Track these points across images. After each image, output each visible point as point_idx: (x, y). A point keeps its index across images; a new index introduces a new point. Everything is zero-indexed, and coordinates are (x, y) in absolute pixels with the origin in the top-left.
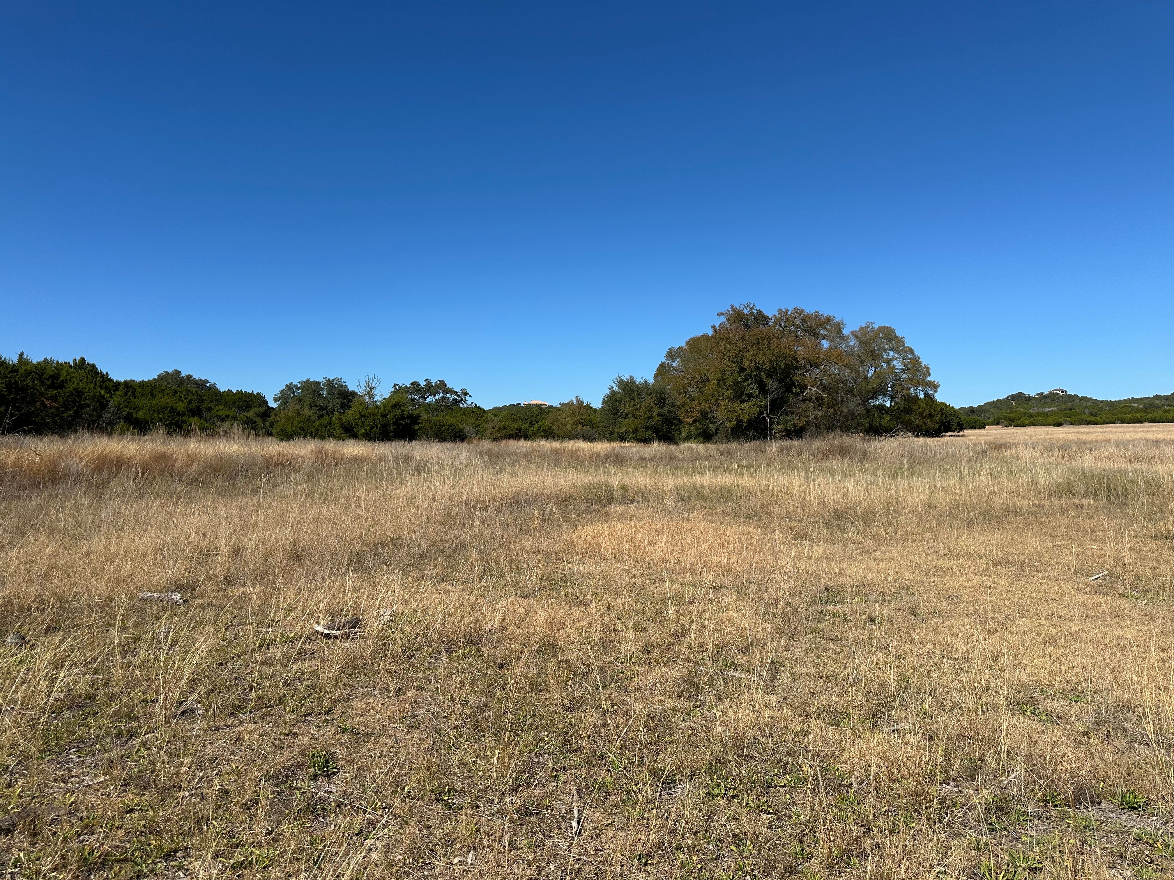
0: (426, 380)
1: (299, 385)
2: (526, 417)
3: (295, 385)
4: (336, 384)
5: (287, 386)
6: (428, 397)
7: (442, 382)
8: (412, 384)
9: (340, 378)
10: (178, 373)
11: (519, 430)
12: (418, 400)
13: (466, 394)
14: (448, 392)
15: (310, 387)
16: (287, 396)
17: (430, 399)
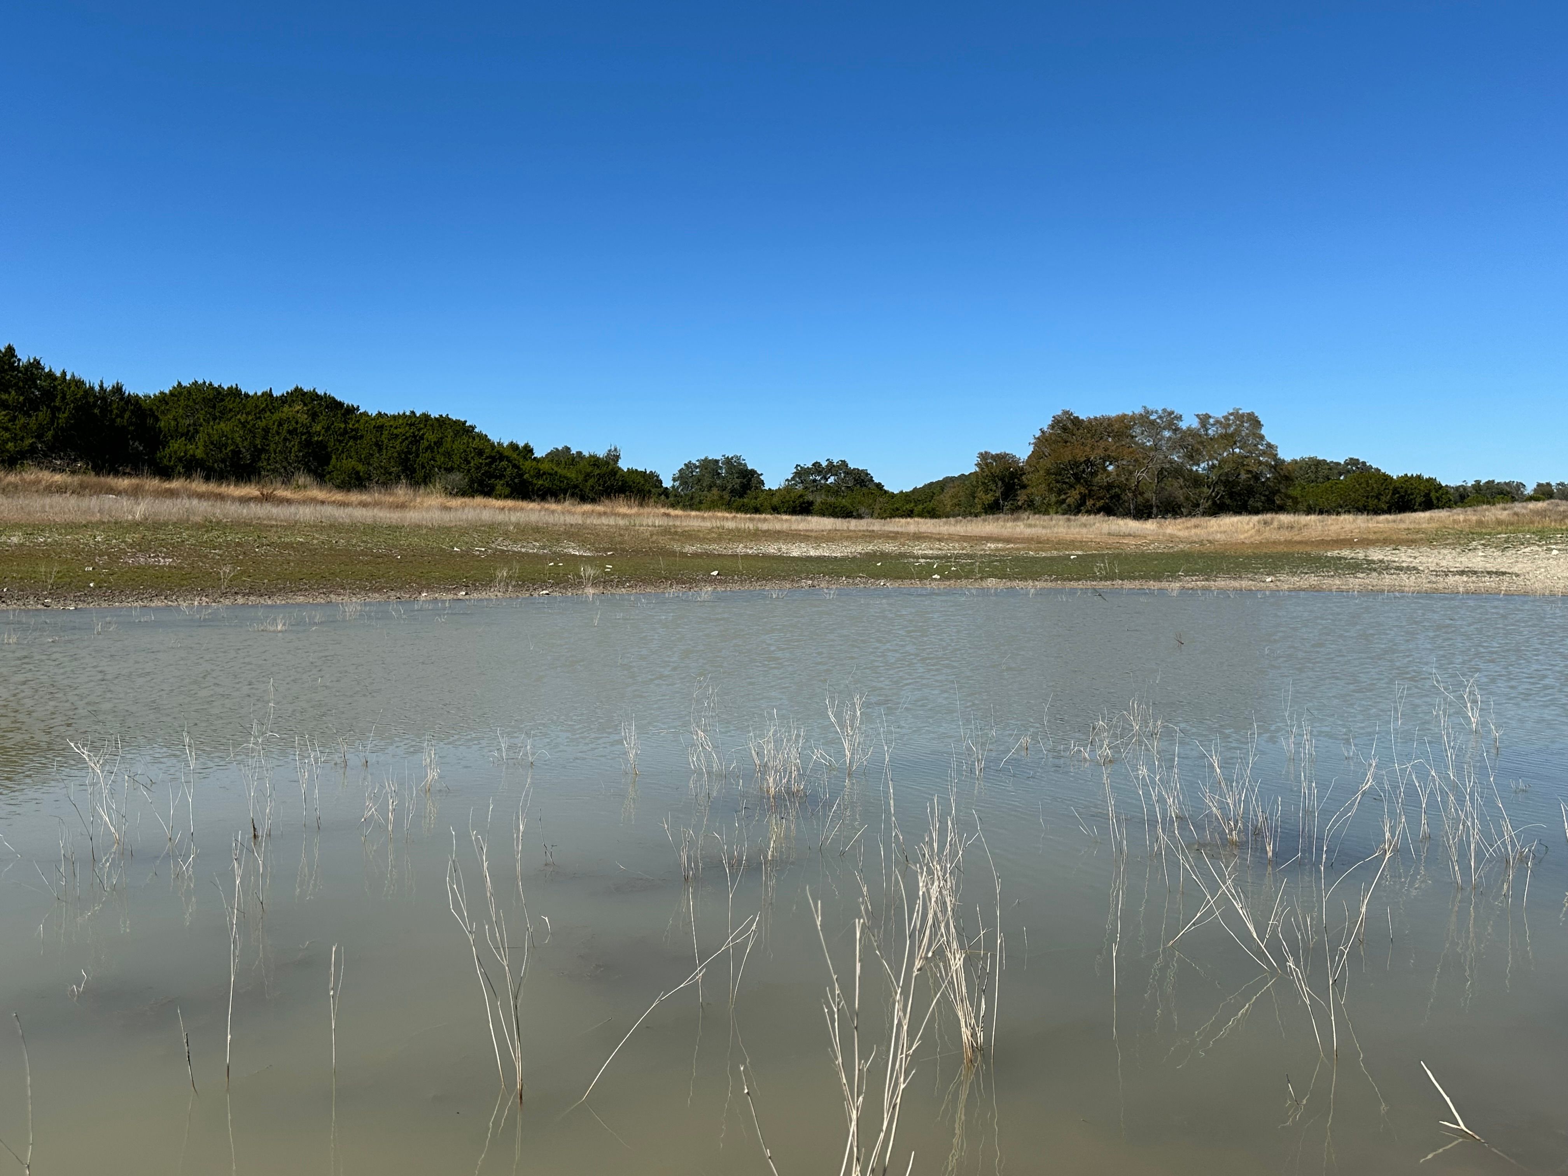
0: (828, 460)
1: (697, 464)
2: (920, 499)
3: (693, 464)
4: (735, 462)
5: (685, 464)
6: (829, 478)
7: (844, 462)
8: (813, 465)
9: (739, 455)
10: (568, 449)
12: (820, 481)
14: (849, 472)
15: (709, 466)
16: (685, 476)
17: (831, 480)
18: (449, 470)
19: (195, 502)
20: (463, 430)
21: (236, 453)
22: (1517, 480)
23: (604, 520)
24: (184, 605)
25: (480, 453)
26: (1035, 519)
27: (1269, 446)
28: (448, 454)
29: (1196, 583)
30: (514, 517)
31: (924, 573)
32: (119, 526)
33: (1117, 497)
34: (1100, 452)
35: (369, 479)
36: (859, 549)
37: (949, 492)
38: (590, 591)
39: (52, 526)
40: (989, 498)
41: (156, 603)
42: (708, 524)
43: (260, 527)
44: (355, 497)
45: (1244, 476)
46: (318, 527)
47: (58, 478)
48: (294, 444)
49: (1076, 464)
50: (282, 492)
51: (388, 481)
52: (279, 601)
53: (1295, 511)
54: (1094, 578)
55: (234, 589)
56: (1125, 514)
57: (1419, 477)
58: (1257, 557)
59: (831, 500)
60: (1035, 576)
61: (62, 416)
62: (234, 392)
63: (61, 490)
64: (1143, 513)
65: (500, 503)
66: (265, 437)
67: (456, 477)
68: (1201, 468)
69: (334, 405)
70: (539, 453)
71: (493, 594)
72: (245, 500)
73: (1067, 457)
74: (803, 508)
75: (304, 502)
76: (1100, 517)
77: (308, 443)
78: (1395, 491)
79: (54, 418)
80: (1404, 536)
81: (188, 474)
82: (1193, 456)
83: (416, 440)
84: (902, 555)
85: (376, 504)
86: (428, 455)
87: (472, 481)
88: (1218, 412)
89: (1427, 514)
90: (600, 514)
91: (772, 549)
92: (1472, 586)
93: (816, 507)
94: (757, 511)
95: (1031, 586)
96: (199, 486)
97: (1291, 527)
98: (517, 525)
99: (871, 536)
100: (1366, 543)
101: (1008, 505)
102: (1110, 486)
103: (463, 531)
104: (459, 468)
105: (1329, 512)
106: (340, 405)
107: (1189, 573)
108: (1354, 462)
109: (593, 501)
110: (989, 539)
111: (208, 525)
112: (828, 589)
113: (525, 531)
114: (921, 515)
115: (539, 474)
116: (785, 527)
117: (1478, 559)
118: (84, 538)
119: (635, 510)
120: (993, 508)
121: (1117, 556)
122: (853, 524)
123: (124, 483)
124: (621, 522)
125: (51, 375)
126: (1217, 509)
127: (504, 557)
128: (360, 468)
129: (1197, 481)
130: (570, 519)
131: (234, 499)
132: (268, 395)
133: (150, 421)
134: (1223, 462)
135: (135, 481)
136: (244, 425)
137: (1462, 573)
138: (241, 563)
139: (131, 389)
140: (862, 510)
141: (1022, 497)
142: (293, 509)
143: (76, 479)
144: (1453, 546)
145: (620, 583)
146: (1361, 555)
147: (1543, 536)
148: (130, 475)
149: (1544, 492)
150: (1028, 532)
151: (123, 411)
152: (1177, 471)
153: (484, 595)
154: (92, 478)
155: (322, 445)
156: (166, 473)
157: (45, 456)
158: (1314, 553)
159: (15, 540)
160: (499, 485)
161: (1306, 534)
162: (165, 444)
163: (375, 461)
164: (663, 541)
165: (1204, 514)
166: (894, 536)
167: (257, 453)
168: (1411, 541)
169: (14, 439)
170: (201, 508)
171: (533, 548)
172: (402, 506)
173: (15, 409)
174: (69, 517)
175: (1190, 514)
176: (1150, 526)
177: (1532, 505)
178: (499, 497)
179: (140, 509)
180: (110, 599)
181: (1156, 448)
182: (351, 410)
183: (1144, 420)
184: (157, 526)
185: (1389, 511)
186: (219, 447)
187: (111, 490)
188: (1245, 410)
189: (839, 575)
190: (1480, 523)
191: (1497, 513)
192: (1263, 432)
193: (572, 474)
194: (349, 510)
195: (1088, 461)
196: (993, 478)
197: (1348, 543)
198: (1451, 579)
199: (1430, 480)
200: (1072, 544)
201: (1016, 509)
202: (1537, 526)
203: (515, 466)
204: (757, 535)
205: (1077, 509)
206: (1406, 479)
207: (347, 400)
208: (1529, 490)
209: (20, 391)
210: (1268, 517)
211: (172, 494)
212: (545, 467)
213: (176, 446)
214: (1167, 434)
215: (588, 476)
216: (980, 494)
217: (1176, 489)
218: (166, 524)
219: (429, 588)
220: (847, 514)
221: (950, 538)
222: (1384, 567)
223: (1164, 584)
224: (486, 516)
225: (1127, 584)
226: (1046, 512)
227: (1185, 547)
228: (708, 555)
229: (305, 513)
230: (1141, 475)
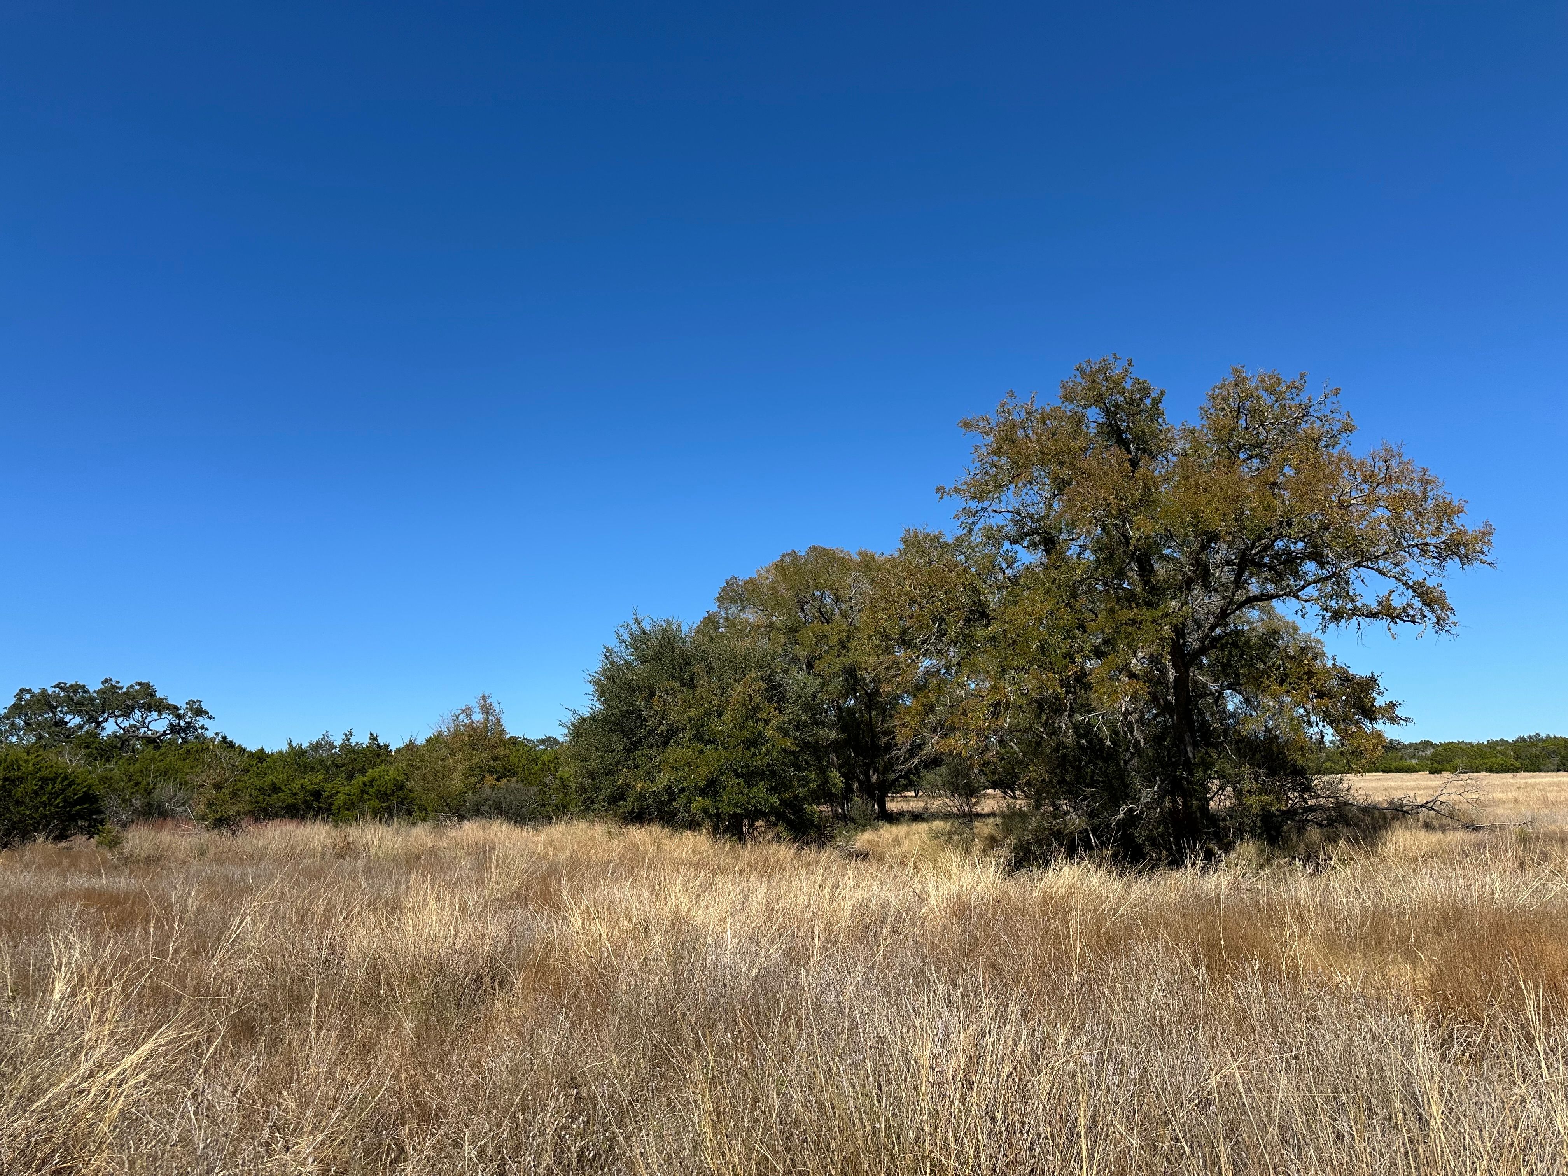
11: (317, 794)
13: (200, 712)
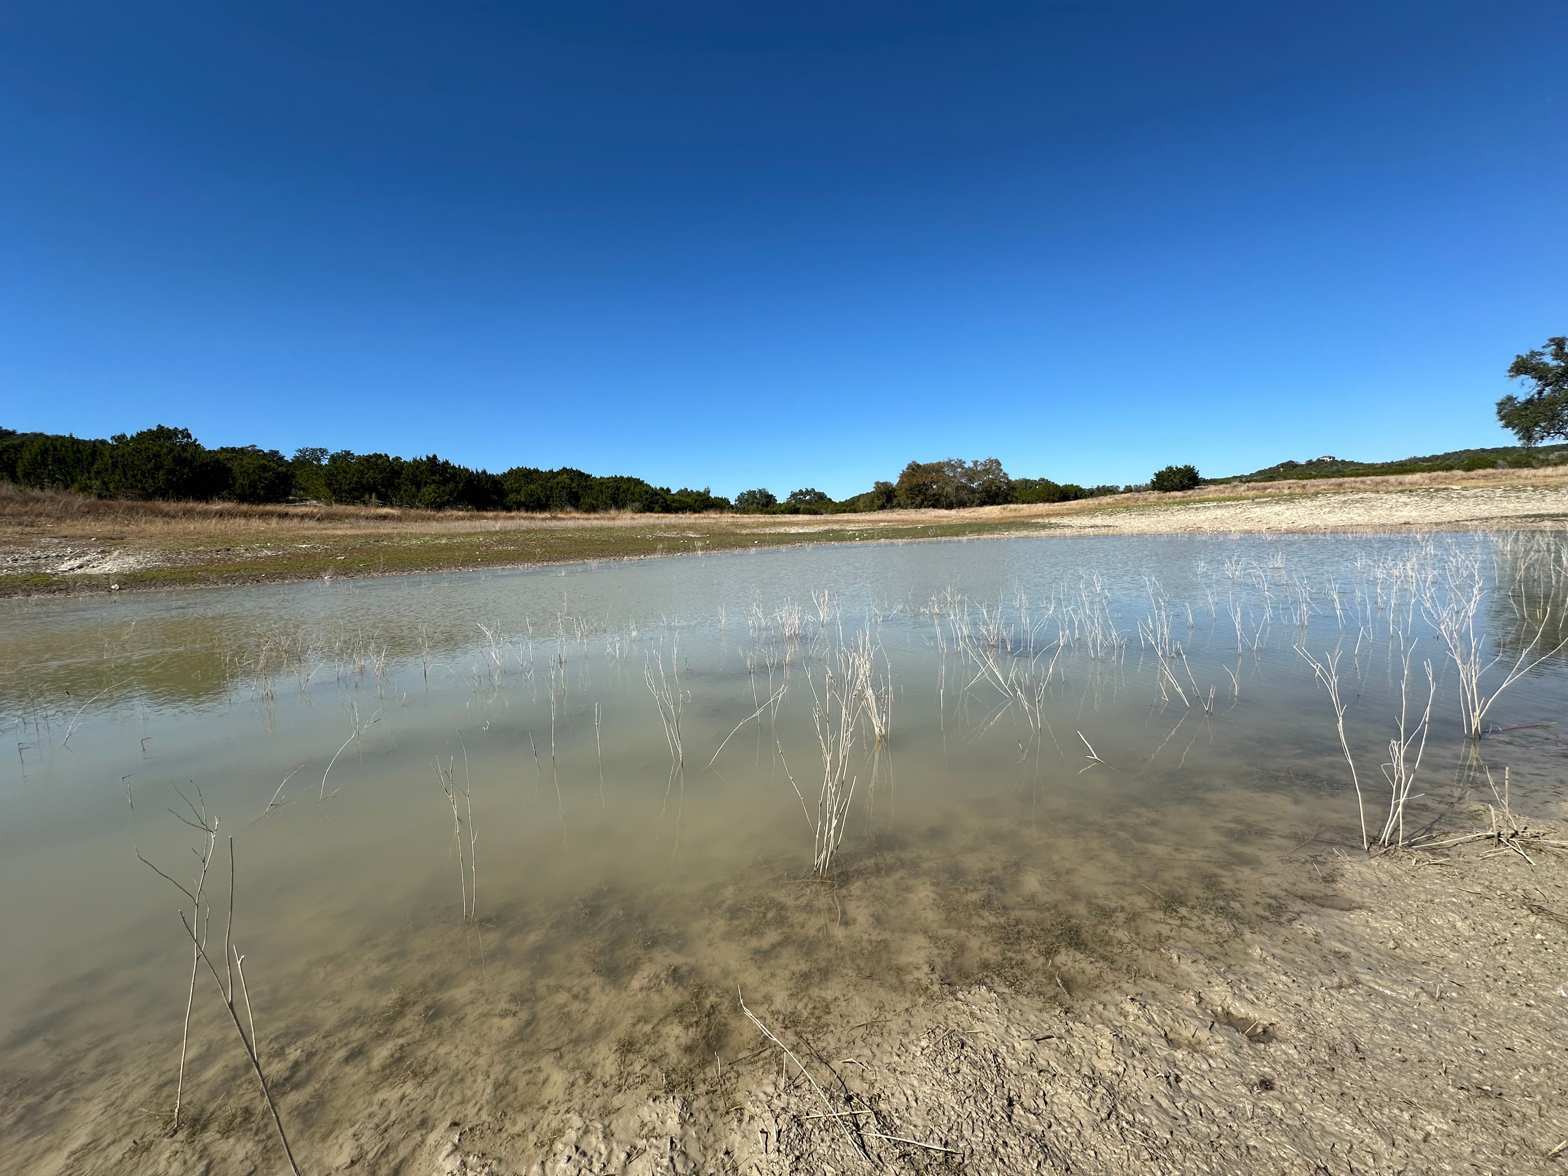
0: (806, 488)
1: (746, 493)
2: (848, 505)
3: (744, 493)
4: (763, 491)
5: (741, 494)
6: (807, 496)
7: (813, 489)
8: (799, 491)
9: (765, 488)
10: (686, 489)
12: (802, 498)
14: (816, 494)
15: (752, 494)
16: (741, 498)
17: (808, 498)
18: (634, 501)
19: (522, 521)
20: (638, 482)
21: (539, 498)
22: (1116, 485)
23: (705, 521)
24: (520, 567)
25: (647, 493)
26: (901, 511)
27: (1005, 474)
28: (633, 494)
29: (975, 536)
30: (664, 521)
31: (852, 538)
32: (490, 533)
33: (938, 500)
34: (929, 479)
35: (598, 507)
36: (822, 528)
37: (862, 500)
38: (700, 553)
39: (459, 535)
40: (880, 502)
41: (508, 566)
42: (752, 520)
43: (551, 531)
44: (592, 516)
45: (994, 488)
46: (577, 530)
47: (461, 513)
48: (564, 493)
49: (919, 486)
50: (560, 515)
51: (606, 509)
52: (562, 563)
53: (1017, 503)
54: (929, 537)
55: (541, 559)
56: (942, 507)
57: (1072, 485)
58: (1001, 524)
59: (808, 506)
60: (902, 537)
61: (461, 485)
62: (536, 471)
63: (463, 518)
64: (950, 507)
65: (657, 515)
66: (551, 491)
67: (637, 504)
68: (975, 485)
69: (581, 474)
70: (673, 492)
71: (657, 556)
72: (544, 519)
73: (915, 482)
74: (795, 511)
75: (571, 519)
76: (930, 509)
77: (571, 492)
78: (1061, 492)
79: (456, 487)
80: (1065, 512)
81: (518, 509)
82: (971, 480)
83: (618, 488)
84: (842, 530)
85: (602, 518)
86: (623, 495)
87: (644, 506)
88: (982, 460)
89: (1076, 502)
90: (703, 518)
91: (782, 530)
92: (1096, 533)
93: (801, 510)
94: (774, 513)
95: (900, 542)
96: (524, 514)
97: (1015, 510)
98: (665, 525)
99: (827, 522)
100: (1049, 515)
101: (889, 505)
102: (934, 495)
103: (642, 528)
104: (638, 500)
105: (1032, 503)
106: (584, 474)
107: (971, 532)
108: (1043, 480)
109: (699, 512)
110: (880, 521)
111: (529, 531)
112: (809, 547)
113: (670, 527)
114: (849, 512)
115: (674, 501)
116: (787, 520)
117: (1098, 521)
118: (475, 539)
119: (718, 516)
120: (882, 507)
121: (939, 526)
122: (819, 517)
123: (491, 514)
124: (712, 521)
125: (454, 467)
126: (983, 504)
127: (660, 539)
128: (594, 502)
129: (973, 491)
130: (689, 521)
131: (539, 519)
132: (551, 471)
133: (499, 486)
134: (984, 482)
135: (495, 513)
136: (541, 485)
137: (1092, 527)
138: (544, 547)
139: (489, 472)
140: (822, 511)
141: (895, 502)
142: (565, 522)
143: (469, 514)
144: (1087, 515)
145: (714, 549)
146: (1047, 521)
147: (1128, 509)
148: (492, 511)
149: (1128, 489)
150: (898, 517)
151: (487, 482)
152: (964, 487)
153: (652, 556)
154: (476, 513)
155: (576, 493)
156: (509, 509)
157: (454, 504)
158: (1026, 521)
159: (444, 542)
160: (656, 507)
161: (1022, 513)
162: (507, 496)
163: (600, 499)
164: (732, 529)
165: (977, 506)
166: (838, 522)
167: (548, 498)
168: (1069, 514)
169: (439, 497)
170: (525, 524)
171: (673, 534)
172: (614, 519)
173: (438, 483)
174: (467, 531)
175: (971, 506)
176: (953, 512)
177: (1123, 495)
178: (656, 512)
179: (498, 525)
180: (488, 566)
181: (955, 477)
182: (589, 476)
183: (949, 464)
184: (506, 532)
185: (1058, 501)
186: (531, 496)
187: (485, 518)
188: (993, 458)
189: (813, 541)
190: (1099, 504)
191: (1107, 499)
192: (1002, 467)
193: (689, 500)
194: (590, 521)
195: (924, 484)
196: (881, 493)
197: (1041, 516)
198: (1087, 530)
199: (1077, 486)
200: (918, 522)
201: (892, 507)
202: (1125, 505)
203: (663, 498)
204: (774, 524)
205: (920, 506)
206: (1066, 486)
207: (586, 471)
208: (1121, 489)
209: (440, 475)
210: (1005, 506)
211: (512, 518)
212: (676, 498)
213: (512, 496)
214: (959, 470)
215: (696, 501)
216: (876, 501)
217: (964, 495)
218: (510, 531)
219: (628, 554)
220: (816, 513)
221: (863, 521)
222: (1057, 526)
223: (960, 538)
224: (651, 521)
225: (943, 539)
226: (906, 508)
227: (969, 521)
228: (754, 534)
229: (571, 524)
230: (948, 489)
